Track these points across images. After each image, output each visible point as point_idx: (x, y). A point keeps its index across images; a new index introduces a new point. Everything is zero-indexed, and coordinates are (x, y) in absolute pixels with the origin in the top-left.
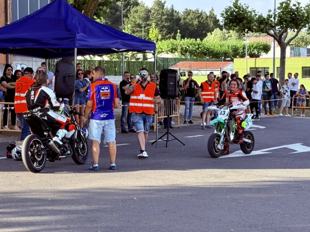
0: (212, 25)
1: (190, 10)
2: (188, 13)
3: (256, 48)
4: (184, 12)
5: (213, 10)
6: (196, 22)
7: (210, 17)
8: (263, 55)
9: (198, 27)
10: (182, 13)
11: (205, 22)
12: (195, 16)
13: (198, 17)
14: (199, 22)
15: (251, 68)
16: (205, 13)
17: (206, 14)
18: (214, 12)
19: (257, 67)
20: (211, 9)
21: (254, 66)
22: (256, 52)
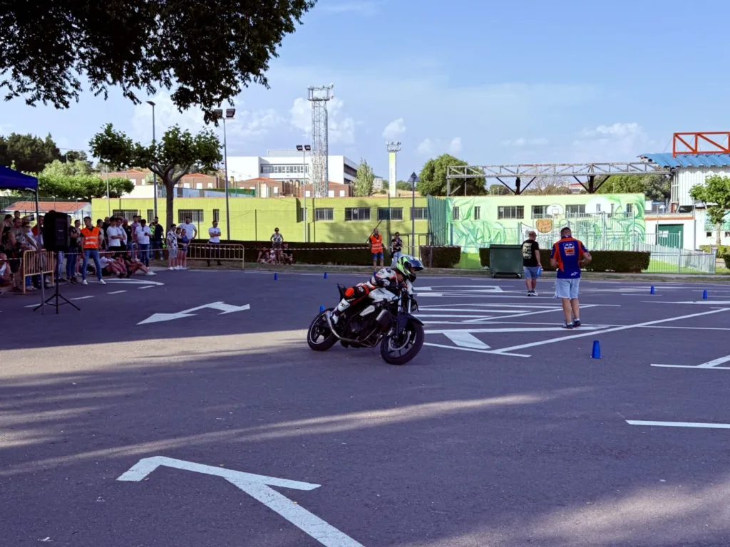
0: (50, 155)
1: (19, 135)
2: (16, 138)
3: (116, 186)
4: (10, 138)
5: (50, 136)
6: (28, 151)
7: (46, 146)
8: (125, 195)
9: (31, 157)
10: (7, 139)
11: (40, 151)
12: (26, 142)
13: (31, 145)
14: (33, 151)
15: (114, 211)
16: (39, 139)
17: (41, 141)
18: (52, 139)
19: (122, 208)
20: (47, 135)
21: (118, 208)
22: (115, 190)
